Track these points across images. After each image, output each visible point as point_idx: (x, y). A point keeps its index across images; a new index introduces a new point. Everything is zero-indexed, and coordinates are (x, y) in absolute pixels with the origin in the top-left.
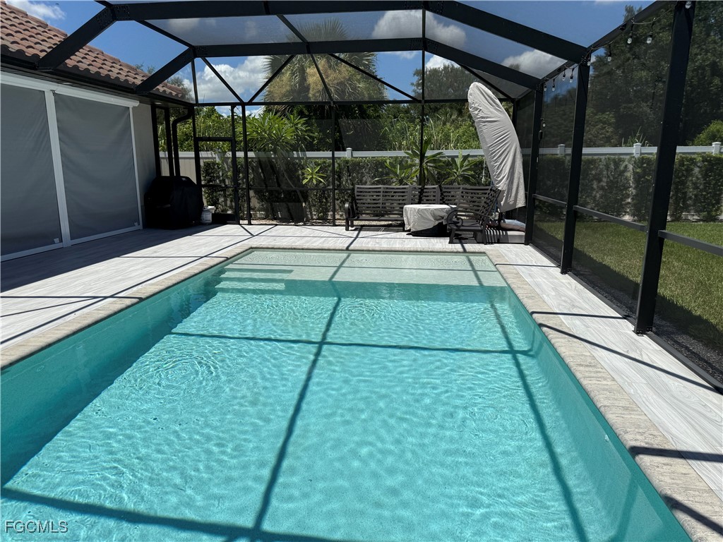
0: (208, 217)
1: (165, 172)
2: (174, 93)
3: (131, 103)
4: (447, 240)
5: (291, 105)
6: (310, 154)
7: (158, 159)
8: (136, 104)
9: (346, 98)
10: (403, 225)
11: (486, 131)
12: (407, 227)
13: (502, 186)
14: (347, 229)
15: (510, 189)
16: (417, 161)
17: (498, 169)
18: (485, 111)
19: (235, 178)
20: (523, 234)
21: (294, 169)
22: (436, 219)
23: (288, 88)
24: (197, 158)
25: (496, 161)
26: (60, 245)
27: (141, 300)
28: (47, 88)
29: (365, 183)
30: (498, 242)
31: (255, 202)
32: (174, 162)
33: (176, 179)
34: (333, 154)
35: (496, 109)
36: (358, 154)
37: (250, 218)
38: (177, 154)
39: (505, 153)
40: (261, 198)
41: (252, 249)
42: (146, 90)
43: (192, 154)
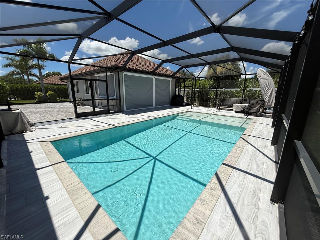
0: (185, 104)
1: (177, 94)
2: (180, 76)
3: (171, 79)
4: (244, 114)
5: (212, 77)
6: (213, 90)
7: (176, 91)
8: (172, 79)
9: (227, 74)
10: (233, 109)
11: (262, 83)
12: (234, 110)
13: (266, 100)
14: (217, 109)
15: (269, 101)
16: (242, 91)
17: (265, 94)
18: (263, 77)
19: (192, 95)
20: (272, 115)
21: (207, 93)
22: (242, 108)
23: (212, 73)
24: (184, 91)
25: (265, 92)
26: (152, 107)
27: (157, 118)
28: (154, 77)
29: (227, 97)
30: (262, 117)
31: (197, 101)
32: (179, 91)
33: (179, 96)
34: (217, 89)
35: (267, 76)
36: (226, 89)
37: (194, 105)
38: (180, 90)
39: (269, 89)
40: (198, 100)
41: (188, 111)
42: (173, 76)
43: (183, 90)
